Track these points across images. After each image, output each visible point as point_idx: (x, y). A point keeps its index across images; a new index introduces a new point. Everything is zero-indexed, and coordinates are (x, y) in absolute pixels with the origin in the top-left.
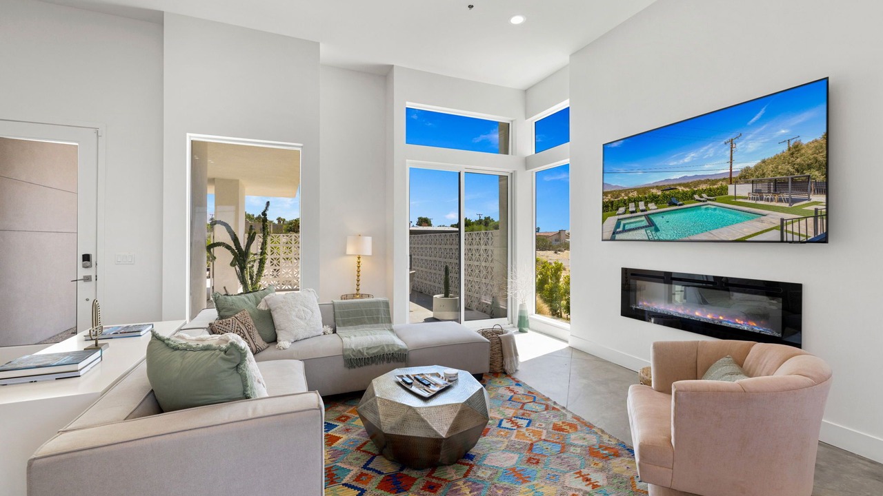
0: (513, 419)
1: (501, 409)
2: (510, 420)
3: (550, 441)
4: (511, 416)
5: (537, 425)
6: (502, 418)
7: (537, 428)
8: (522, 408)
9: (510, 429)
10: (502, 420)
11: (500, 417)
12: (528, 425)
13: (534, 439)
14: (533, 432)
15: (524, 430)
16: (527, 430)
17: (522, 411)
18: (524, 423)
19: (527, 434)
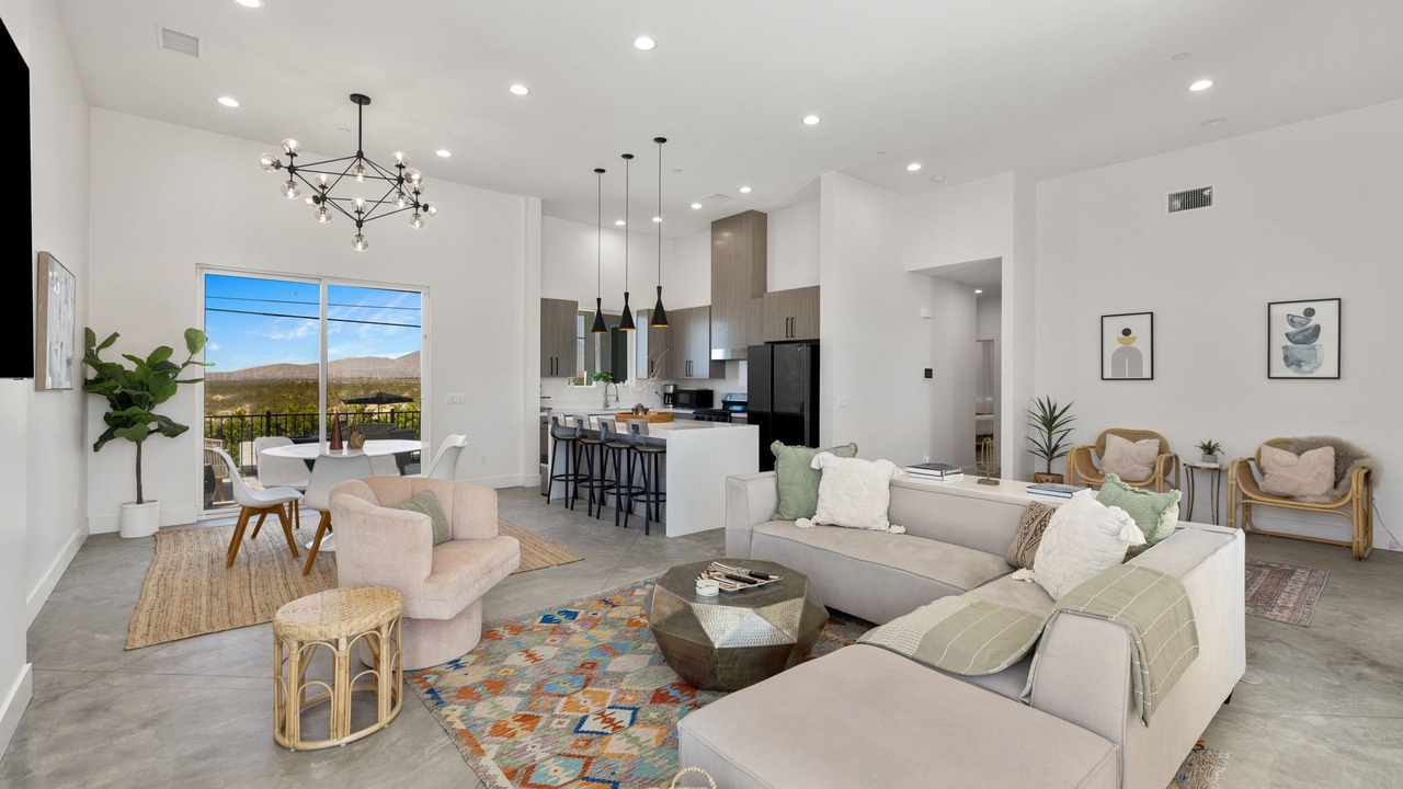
0: (609, 730)
1: (635, 751)
2: (617, 728)
3: (555, 696)
4: (615, 737)
5: (568, 721)
6: (631, 729)
7: (567, 717)
8: (588, 761)
9: (617, 708)
10: (632, 723)
11: (636, 731)
12: (583, 720)
13: (579, 695)
14: (577, 708)
15: (594, 709)
16: (587, 710)
17: (590, 752)
18: (592, 725)
19: (589, 702)
